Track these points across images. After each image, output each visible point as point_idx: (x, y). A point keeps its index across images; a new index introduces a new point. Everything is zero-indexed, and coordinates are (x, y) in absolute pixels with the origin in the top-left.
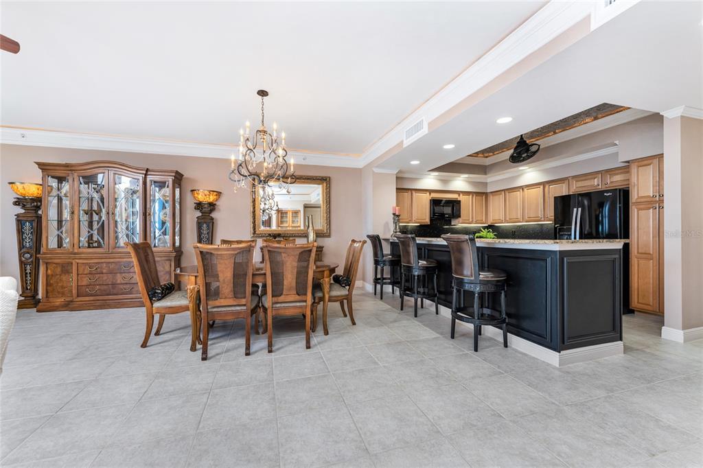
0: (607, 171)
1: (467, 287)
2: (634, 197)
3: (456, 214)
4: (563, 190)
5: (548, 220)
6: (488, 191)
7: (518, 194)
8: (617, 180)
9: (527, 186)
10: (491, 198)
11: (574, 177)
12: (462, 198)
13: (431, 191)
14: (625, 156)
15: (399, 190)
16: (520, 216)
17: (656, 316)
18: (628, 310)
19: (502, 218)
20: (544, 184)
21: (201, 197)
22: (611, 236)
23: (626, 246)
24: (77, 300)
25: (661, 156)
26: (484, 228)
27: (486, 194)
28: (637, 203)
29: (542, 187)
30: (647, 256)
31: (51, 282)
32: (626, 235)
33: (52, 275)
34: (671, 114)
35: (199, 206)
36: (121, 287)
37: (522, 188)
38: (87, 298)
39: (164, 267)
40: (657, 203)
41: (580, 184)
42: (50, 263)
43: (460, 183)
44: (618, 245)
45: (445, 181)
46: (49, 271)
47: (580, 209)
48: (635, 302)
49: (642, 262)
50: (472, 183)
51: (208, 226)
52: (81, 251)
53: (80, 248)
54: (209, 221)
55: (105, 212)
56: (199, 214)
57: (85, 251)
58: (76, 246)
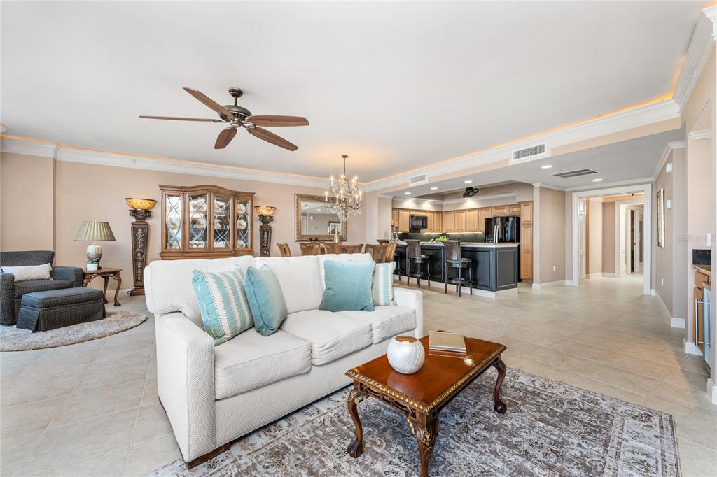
0: (511, 205)
1: (454, 266)
2: (522, 222)
3: (425, 226)
4: (489, 215)
5: (481, 232)
6: (444, 211)
7: (463, 214)
8: (514, 211)
9: (468, 210)
10: (445, 215)
11: (494, 207)
12: (428, 215)
13: (410, 210)
14: (518, 200)
15: (393, 209)
16: (464, 228)
17: (530, 281)
18: (520, 280)
19: (452, 229)
20: (478, 209)
21: (264, 212)
22: (512, 241)
23: (519, 246)
25: (532, 201)
26: (441, 235)
27: (441, 212)
28: (523, 224)
30: (527, 251)
32: (519, 241)
34: (537, 185)
35: (263, 218)
37: (465, 210)
40: (530, 225)
41: (498, 211)
43: (427, 205)
44: (516, 245)
45: (418, 203)
48: (522, 276)
49: (525, 255)
50: (434, 205)
51: (268, 232)
52: (190, 250)
53: (189, 248)
54: (268, 229)
55: (208, 223)
56: (262, 224)
57: (193, 250)
58: (187, 247)
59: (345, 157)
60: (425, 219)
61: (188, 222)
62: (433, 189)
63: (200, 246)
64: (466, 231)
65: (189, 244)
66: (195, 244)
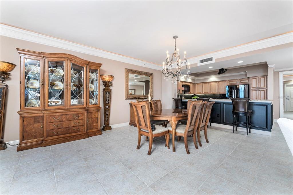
2: (251, 88)
3: (189, 91)
10: (196, 85)
11: (229, 80)
12: (190, 85)
13: (183, 82)
16: (208, 92)
19: (201, 92)
21: (107, 78)
24: (46, 139)
27: (195, 83)
29: (217, 83)
31: (27, 129)
33: (27, 125)
34: (271, 66)
35: (105, 83)
36: (74, 128)
38: (53, 137)
39: (95, 116)
42: (25, 117)
46: (25, 123)
47: (235, 90)
50: (192, 79)
51: (109, 93)
52: (49, 108)
53: (49, 106)
54: (109, 91)
55: (65, 85)
56: (104, 88)
57: (52, 108)
58: (46, 105)
59: (175, 37)
60: (188, 86)
61: (47, 84)
62: (210, 67)
63: (58, 104)
64: (203, 93)
65: (49, 102)
66: (54, 102)
